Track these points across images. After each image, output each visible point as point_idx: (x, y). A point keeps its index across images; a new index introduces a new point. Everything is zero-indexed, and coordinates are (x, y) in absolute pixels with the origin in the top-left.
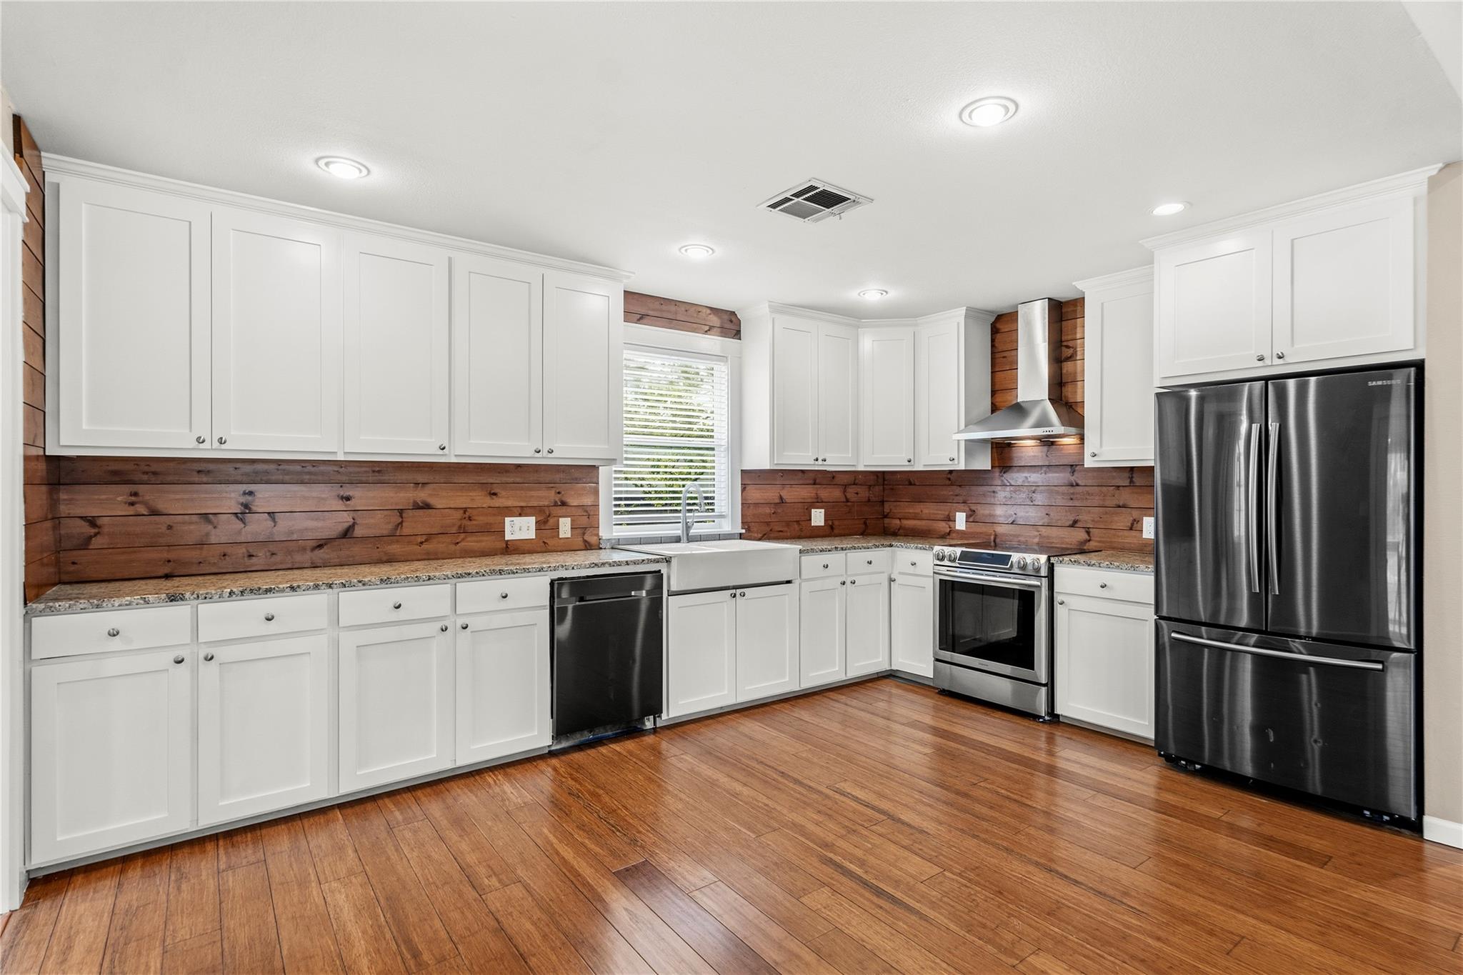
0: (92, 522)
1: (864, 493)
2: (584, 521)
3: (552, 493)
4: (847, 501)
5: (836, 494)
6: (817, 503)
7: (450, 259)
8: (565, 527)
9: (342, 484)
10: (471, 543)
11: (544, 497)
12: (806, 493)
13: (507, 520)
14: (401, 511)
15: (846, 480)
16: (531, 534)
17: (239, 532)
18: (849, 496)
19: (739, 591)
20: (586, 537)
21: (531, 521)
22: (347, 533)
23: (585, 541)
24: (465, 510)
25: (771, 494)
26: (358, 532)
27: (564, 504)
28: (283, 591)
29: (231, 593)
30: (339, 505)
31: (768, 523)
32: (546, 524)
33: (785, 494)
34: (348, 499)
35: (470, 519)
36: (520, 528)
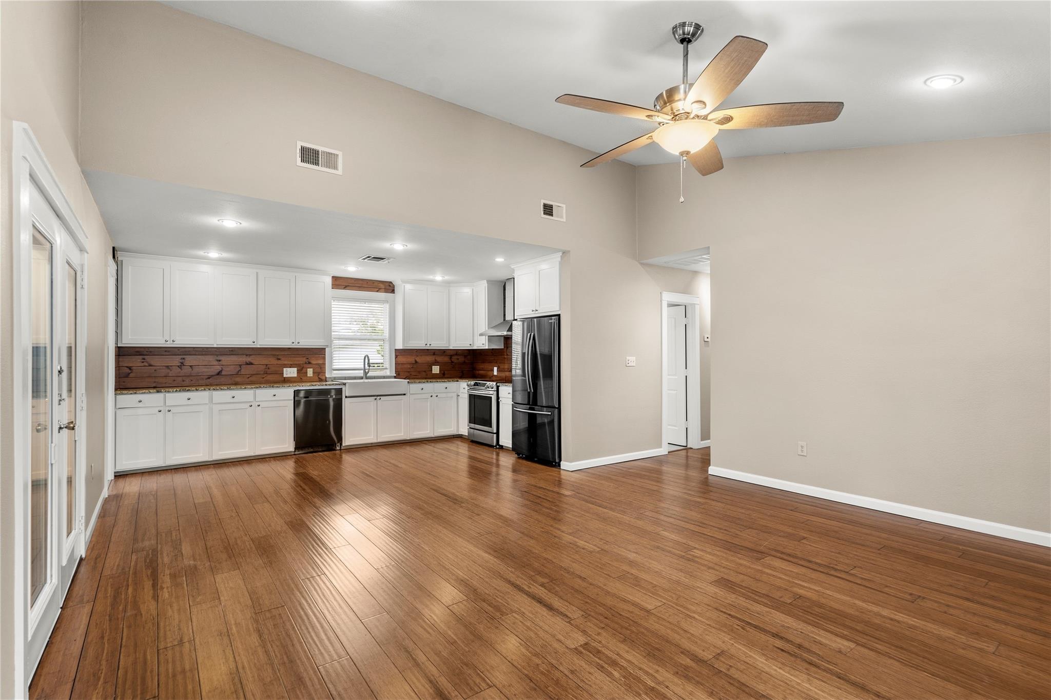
0: (130, 368)
1: (461, 359)
2: (318, 370)
3: (304, 359)
4: (452, 362)
5: (446, 359)
6: (436, 363)
7: (257, 273)
8: (310, 372)
9: (217, 355)
10: (269, 377)
11: (302, 360)
12: (430, 359)
13: (285, 369)
14: (240, 366)
15: (452, 353)
16: (295, 375)
17: (180, 372)
18: (453, 360)
19: (378, 397)
20: (319, 376)
21: (295, 370)
22: (219, 374)
23: (319, 378)
24: (267, 365)
25: (411, 359)
26: (223, 373)
27: (310, 363)
28: (193, 390)
29: (176, 391)
30: (216, 363)
31: (409, 372)
32: (302, 371)
33: (418, 359)
34: (220, 361)
35: (269, 369)
36: (291, 372)
